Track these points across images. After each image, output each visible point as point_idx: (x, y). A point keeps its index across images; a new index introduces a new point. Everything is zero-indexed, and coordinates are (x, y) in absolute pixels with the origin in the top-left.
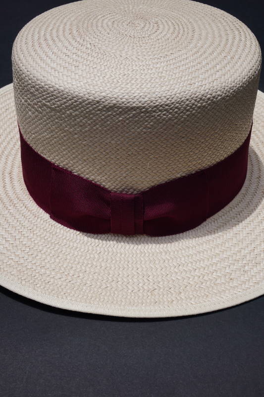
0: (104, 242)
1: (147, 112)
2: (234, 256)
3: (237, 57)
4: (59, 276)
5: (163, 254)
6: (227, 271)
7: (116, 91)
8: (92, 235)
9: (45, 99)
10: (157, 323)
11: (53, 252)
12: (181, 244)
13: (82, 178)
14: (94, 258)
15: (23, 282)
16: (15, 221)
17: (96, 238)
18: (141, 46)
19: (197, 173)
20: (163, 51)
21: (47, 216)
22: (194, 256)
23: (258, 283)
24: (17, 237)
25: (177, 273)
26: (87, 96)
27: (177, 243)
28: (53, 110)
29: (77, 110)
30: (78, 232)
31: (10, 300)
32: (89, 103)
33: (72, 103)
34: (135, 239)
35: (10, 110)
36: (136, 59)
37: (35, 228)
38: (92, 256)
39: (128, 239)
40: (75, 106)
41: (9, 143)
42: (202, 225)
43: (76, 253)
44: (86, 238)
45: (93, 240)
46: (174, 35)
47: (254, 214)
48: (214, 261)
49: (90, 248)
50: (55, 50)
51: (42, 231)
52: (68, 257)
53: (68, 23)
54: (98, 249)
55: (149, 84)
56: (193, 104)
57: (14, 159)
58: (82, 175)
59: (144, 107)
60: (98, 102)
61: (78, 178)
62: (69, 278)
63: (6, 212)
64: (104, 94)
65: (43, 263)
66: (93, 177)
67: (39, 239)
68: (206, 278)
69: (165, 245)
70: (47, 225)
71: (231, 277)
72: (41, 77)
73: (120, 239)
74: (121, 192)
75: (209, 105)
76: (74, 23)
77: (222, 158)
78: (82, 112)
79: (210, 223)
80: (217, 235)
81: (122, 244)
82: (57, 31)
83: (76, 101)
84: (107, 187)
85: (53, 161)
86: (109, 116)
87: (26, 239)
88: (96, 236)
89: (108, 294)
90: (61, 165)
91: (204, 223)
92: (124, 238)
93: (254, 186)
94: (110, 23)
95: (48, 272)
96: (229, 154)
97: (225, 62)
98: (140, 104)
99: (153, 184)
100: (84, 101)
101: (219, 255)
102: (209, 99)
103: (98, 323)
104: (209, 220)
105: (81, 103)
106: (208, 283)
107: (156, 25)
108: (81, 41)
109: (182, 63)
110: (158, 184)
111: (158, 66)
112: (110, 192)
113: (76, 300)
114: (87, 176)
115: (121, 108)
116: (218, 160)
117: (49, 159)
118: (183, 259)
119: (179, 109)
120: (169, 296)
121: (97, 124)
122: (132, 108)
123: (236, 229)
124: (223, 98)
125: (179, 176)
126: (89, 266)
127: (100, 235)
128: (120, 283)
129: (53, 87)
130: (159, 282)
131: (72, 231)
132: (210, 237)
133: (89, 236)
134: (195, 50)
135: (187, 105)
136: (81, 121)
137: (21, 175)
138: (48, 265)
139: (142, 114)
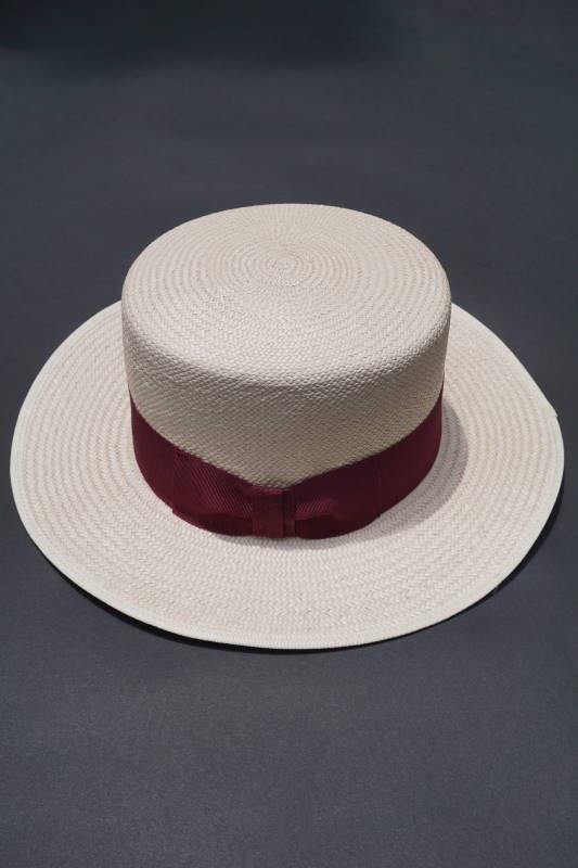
0: (244, 547)
1: (296, 392)
2: (414, 567)
3: (415, 311)
4: (186, 594)
5: (322, 563)
6: (404, 586)
7: (258, 366)
8: (229, 537)
9: (167, 372)
10: (311, 655)
11: (178, 561)
12: (345, 550)
13: (214, 467)
14: (231, 569)
15: (141, 603)
16: (127, 517)
17: (234, 542)
18: (289, 301)
19: (365, 460)
20: (318, 307)
21: (168, 510)
22: (362, 567)
23: (442, 604)
24: (130, 541)
25: (337, 589)
26: (220, 372)
27: (340, 549)
28: (176, 385)
29: (207, 388)
30: (210, 534)
31: (125, 625)
32: (223, 381)
33: (202, 380)
34: (286, 542)
35: (113, 347)
36: (283, 321)
37: (153, 527)
38: (228, 566)
39: (275, 543)
40: (205, 384)
41: (112, 400)
42: (374, 523)
43: (207, 562)
44: (220, 541)
45: (229, 544)
46: (334, 282)
47: (445, 507)
48: (388, 572)
49: (226, 555)
50: (179, 306)
51: (162, 532)
52: (197, 568)
53: (195, 263)
54: (236, 556)
55: (300, 357)
56: (355, 381)
57: (121, 424)
58: (215, 464)
59: (292, 388)
60: (234, 380)
61: (210, 467)
62: (199, 596)
63: (114, 504)
64: (241, 371)
65: (166, 577)
66: (229, 466)
67: (158, 543)
68: (375, 596)
69: (325, 551)
70: (169, 522)
71: (409, 594)
72: (162, 344)
73: (266, 542)
74: (265, 485)
75: (376, 380)
76: (203, 262)
77: (398, 439)
78: (214, 390)
79: (385, 519)
80: (393, 536)
81: (268, 549)
82: (181, 275)
83: (206, 378)
84: (247, 478)
85: (177, 444)
86: (248, 397)
87: (141, 543)
88: (233, 538)
89: (249, 618)
90: (188, 450)
91: (378, 520)
92: (271, 542)
93: (448, 464)
94: (249, 263)
95: (172, 589)
96: (408, 432)
97: (399, 320)
98: (287, 384)
99: (307, 476)
100: (217, 379)
101: (394, 564)
102: (375, 374)
103: (236, 655)
104: (383, 516)
105: (212, 381)
106: (378, 603)
107: (310, 265)
108: (213, 293)
109: (343, 325)
110: (313, 474)
111: (311, 330)
112: (251, 485)
113: (208, 627)
114: (222, 465)
115: (263, 387)
116: (392, 442)
117: (171, 441)
118: (347, 570)
119: (338, 388)
120: (327, 619)
121: (233, 405)
122: (278, 388)
123: (419, 528)
124: (394, 372)
125: (340, 465)
126: (225, 580)
127: (239, 538)
128: (264, 603)
129: (178, 358)
130: (315, 602)
131: (202, 531)
132: (384, 540)
133: (224, 539)
134: (361, 304)
135: (347, 383)
136: (213, 401)
137: (132, 450)
138: (171, 580)
139: (290, 395)
